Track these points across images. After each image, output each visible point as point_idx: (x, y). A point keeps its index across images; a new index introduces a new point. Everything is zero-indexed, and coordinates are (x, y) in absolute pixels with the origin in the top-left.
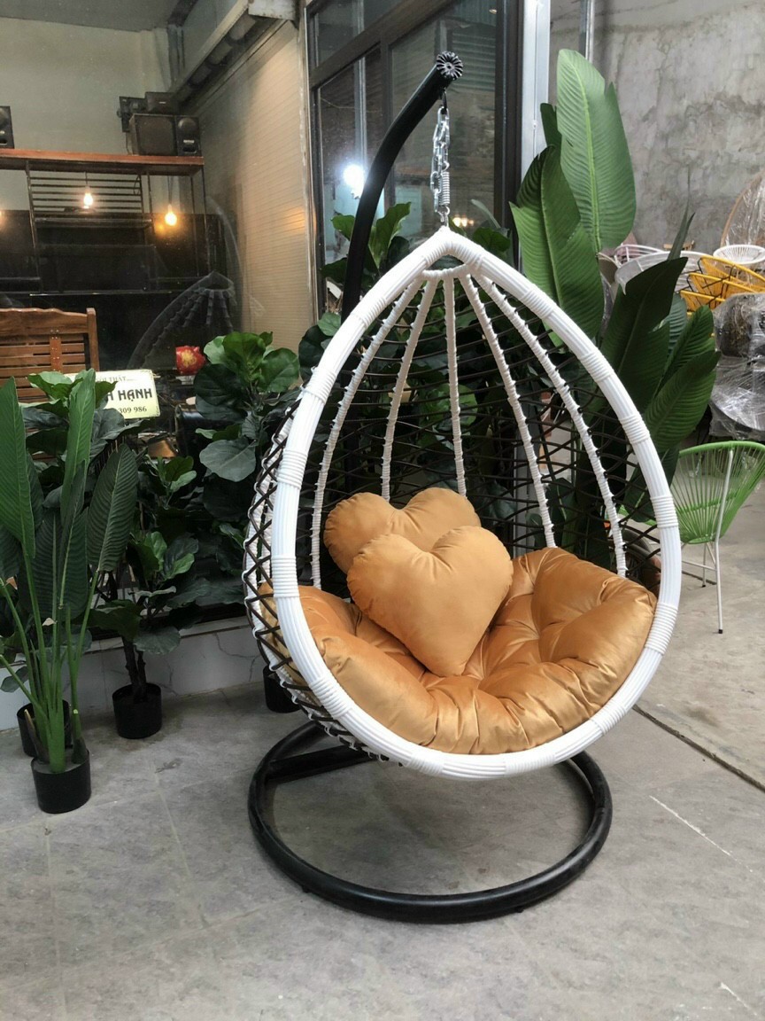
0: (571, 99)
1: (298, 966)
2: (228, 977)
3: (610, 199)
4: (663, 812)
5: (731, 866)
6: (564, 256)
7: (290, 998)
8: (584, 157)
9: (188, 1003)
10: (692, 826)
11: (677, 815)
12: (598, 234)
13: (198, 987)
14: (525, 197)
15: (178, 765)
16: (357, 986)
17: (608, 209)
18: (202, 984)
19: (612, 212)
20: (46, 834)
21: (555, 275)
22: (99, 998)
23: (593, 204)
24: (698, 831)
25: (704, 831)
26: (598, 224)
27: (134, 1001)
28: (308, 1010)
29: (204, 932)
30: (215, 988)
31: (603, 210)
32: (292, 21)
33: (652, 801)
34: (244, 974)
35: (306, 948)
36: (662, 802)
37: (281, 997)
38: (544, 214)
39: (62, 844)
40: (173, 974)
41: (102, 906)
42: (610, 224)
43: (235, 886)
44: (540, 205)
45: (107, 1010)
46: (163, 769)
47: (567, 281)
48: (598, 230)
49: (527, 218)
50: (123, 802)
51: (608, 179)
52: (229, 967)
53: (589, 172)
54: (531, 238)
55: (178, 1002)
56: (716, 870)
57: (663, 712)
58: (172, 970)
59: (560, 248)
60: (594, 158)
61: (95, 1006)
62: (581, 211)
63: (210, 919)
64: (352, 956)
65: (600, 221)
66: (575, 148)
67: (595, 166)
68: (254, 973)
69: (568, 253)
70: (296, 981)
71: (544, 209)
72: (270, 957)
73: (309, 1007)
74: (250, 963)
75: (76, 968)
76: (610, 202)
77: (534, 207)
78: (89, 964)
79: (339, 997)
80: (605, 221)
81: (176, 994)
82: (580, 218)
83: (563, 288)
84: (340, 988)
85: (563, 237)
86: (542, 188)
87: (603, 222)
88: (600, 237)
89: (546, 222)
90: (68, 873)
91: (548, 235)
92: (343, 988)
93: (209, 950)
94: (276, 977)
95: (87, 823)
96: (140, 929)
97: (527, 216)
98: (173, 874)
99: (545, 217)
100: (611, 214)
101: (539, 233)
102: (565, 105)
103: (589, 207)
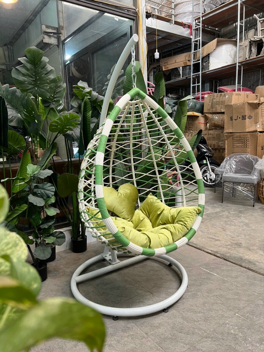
4: (205, 271)
5: (228, 283)
10: (214, 274)
11: (209, 271)
25: (217, 274)
33: (201, 269)
36: (204, 268)
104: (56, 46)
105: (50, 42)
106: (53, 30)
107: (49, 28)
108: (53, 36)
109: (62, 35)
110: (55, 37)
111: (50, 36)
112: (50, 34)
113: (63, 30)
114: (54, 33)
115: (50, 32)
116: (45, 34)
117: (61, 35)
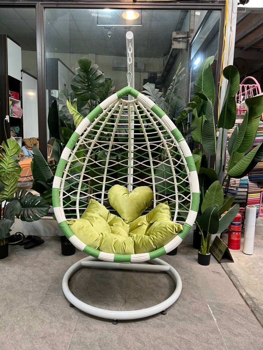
2: (40, 308)
4: (208, 310)
7: (49, 319)
9: (25, 310)
10: (214, 318)
11: (212, 313)
13: (31, 308)
16: (67, 322)
24: (215, 320)
25: (217, 321)
27: (15, 305)
29: (44, 296)
30: (34, 309)
33: (207, 306)
34: (44, 309)
36: (210, 307)
40: (29, 302)
41: (29, 282)
52: (42, 306)
56: (209, 333)
68: (47, 310)
73: (51, 323)
81: (25, 307)
92: (63, 322)
104: (185, 50)
105: (178, 47)
106: (183, 35)
107: (179, 34)
108: (182, 40)
110: (184, 42)
111: (179, 42)
112: (179, 40)
113: (192, 33)
114: (183, 38)
115: (180, 37)
116: (174, 41)
117: (190, 38)
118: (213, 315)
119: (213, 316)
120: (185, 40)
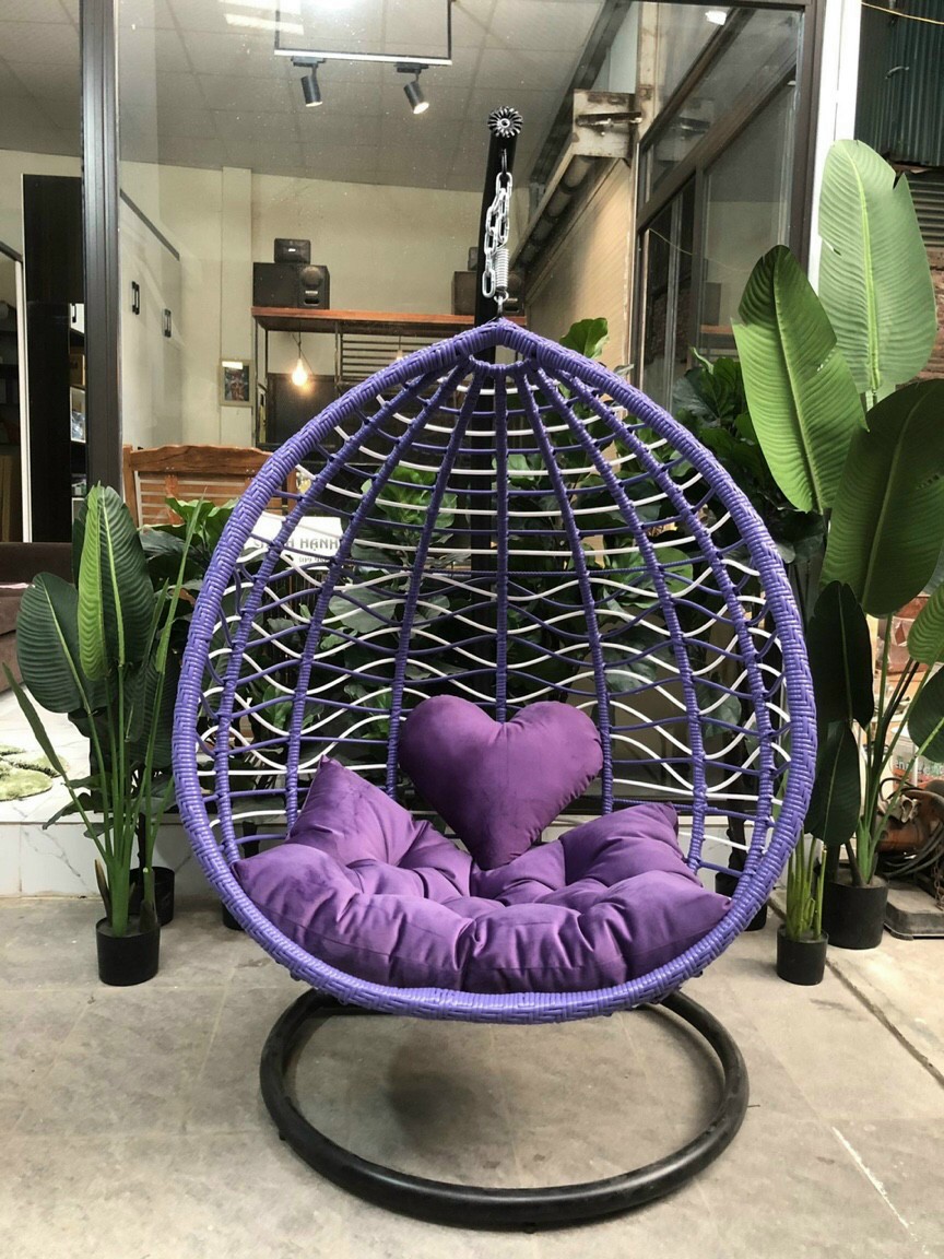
0: (842, 198)
1: (250, 1202)
2: (170, 1190)
3: (897, 321)
4: (841, 1151)
5: (899, 1241)
6: (813, 389)
7: (218, 1232)
8: (858, 268)
9: (111, 1204)
10: (872, 1179)
11: (858, 1159)
12: (877, 365)
13: (131, 1192)
14: (751, 311)
15: (264, 965)
16: (303, 1242)
17: (892, 334)
18: (140, 1191)
19: (898, 337)
20: (90, 1002)
21: (799, 412)
22: (29, 1174)
23: (870, 326)
24: (879, 1185)
25: (887, 1188)
26: (876, 352)
27: (61, 1188)
28: (231, 1250)
29: (176, 1138)
30: (148, 1198)
31: (883, 335)
32: (624, 159)
33: (832, 1136)
34: (187, 1193)
35: (271, 1186)
36: (846, 1138)
37: (210, 1228)
38: (782, 333)
39: (96, 1015)
40: (116, 1171)
41: (93, 1084)
42: (896, 353)
43: (240, 1100)
44: (775, 323)
45: (29, 1187)
46: (245, 966)
47: (818, 420)
48: (876, 360)
49: (754, 338)
50: (184, 988)
51: (895, 295)
52: (178, 1181)
53: (864, 286)
54: (762, 365)
55: (101, 1200)
56: (872, 1241)
57: (919, 1030)
58: (118, 1167)
59: (807, 379)
60: (873, 269)
61: (20, 1179)
62: (836, 331)
63: (190, 1127)
64: (318, 1209)
65: (879, 349)
66: (843, 257)
67: (874, 279)
68: (201, 1195)
69: (819, 384)
70: (238, 1217)
71: (781, 327)
72: (228, 1184)
73: (234, 1247)
74: (202, 1184)
75: (27, 1138)
76: (896, 325)
77: (764, 324)
78: (42, 1138)
79: (273, 1248)
80: (888, 348)
81: (105, 1192)
82: (835, 340)
83: (812, 430)
84: (282, 1237)
85: (809, 364)
86: (777, 301)
87: (885, 351)
88: (880, 370)
89: (784, 345)
90: (84, 1045)
91: (788, 361)
92: (286, 1240)
93: (169, 1158)
94: (219, 1206)
95: (134, 1000)
96: (114, 1117)
97: (755, 335)
98: (184, 1072)
99: (783, 338)
100: (897, 341)
101: (774, 358)
102: (831, 203)
103: (864, 331)
104: (622, 163)
105: (596, 151)
106: (614, 107)
107: (599, 102)
108: (612, 126)
109: (644, 117)
110: (618, 131)
111: (599, 130)
112: (602, 123)
113: (649, 98)
114: (616, 116)
115: (603, 115)
116: (582, 126)
117: (639, 120)
118: (866, 1166)
119: (867, 1171)
120: (622, 125)
